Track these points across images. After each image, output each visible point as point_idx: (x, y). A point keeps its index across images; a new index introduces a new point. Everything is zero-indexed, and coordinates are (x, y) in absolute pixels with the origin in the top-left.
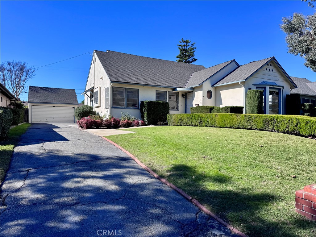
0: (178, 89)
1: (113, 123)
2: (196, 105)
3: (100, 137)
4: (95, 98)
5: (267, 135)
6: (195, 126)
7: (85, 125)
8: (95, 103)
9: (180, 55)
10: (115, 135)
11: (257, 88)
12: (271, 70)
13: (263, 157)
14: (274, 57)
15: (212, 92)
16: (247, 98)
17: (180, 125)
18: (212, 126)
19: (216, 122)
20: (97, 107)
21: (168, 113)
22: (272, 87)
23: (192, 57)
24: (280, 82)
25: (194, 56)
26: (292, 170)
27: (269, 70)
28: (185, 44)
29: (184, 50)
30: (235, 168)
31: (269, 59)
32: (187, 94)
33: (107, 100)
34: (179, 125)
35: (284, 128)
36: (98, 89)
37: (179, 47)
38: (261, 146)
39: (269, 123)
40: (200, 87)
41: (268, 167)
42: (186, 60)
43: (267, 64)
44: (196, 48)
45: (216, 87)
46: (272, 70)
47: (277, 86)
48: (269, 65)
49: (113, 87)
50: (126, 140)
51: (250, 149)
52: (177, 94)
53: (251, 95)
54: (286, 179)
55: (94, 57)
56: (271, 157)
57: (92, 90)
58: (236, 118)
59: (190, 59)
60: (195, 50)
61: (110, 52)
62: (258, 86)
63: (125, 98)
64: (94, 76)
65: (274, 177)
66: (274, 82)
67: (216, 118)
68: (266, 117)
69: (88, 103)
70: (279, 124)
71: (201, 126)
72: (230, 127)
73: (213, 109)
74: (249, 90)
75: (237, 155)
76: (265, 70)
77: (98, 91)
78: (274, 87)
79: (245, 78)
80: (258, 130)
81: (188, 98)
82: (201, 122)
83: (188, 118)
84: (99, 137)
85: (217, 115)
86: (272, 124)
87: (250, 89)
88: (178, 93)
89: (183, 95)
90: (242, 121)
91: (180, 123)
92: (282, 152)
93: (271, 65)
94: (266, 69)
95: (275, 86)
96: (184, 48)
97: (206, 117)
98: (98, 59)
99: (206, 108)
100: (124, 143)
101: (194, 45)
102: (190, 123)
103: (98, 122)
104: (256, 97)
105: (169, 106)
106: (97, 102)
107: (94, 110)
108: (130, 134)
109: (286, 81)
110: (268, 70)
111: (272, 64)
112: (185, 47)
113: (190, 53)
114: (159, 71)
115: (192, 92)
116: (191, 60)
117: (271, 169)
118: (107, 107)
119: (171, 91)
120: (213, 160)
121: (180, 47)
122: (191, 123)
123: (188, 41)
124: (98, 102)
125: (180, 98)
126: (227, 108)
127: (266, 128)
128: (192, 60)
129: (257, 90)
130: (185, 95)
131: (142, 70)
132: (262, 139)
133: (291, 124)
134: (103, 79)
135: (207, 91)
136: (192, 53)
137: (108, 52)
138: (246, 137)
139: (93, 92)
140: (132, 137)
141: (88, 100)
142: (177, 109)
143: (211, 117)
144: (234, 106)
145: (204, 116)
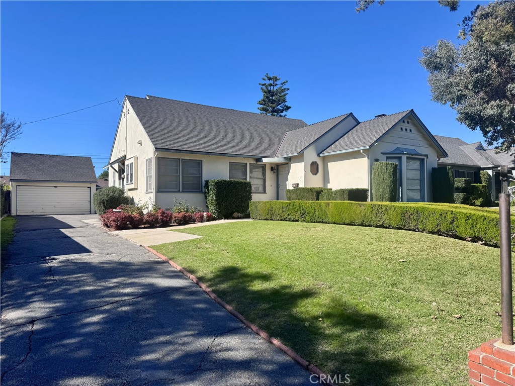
0: (265, 160)
1: (161, 219)
2: (294, 185)
3: (143, 247)
4: (127, 175)
5: (408, 239)
6: (293, 221)
7: (114, 224)
8: (127, 182)
9: (264, 101)
10: (169, 244)
11: (388, 158)
12: (408, 131)
13: (408, 282)
14: (412, 110)
15: (318, 165)
16: (373, 174)
17: (271, 220)
18: (321, 220)
19: (327, 214)
20: (130, 190)
21: (250, 198)
22: (411, 156)
23: (282, 103)
24: (424, 149)
25: (286, 102)
26: (454, 305)
27: (406, 130)
28: (272, 82)
29: (269, 91)
30: (368, 304)
31: (405, 114)
32: (280, 167)
33: (148, 178)
34: (269, 218)
35: (434, 226)
36: (132, 160)
37: (261, 86)
38: (403, 262)
39: (409, 217)
40: (299, 157)
41: (418, 300)
42: (274, 108)
43: (402, 120)
44: (288, 89)
45: (324, 156)
46: (411, 130)
47: (418, 155)
48: (406, 122)
49: (158, 158)
50: (187, 254)
51: (386, 268)
52: (264, 167)
53: (379, 170)
54: (447, 322)
55: (125, 107)
56: (419, 281)
57: (122, 161)
58: (359, 209)
59: (279, 107)
60: (287, 92)
61: (151, 98)
62: (389, 156)
63: (179, 176)
64: (126, 139)
65: (429, 318)
66: (413, 148)
67: (327, 208)
68: (405, 209)
69: (114, 181)
70: (425, 219)
71: (304, 221)
72: (349, 222)
73: (322, 193)
74: (376, 163)
75: (368, 279)
76: (400, 130)
77: (132, 163)
78: (414, 156)
79: (370, 144)
80: (393, 228)
81: (280, 173)
82: (303, 214)
83: (283, 208)
84: (141, 248)
85: (328, 205)
86: (414, 220)
87: (377, 160)
88: (265, 165)
89: (272, 169)
90: (368, 214)
91: (270, 216)
92: (436, 272)
93: (408, 123)
94: (402, 129)
95: (416, 155)
96: (269, 89)
97: (311, 207)
98: (132, 110)
99: (310, 190)
100: (186, 260)
101: (286, 84)
102: (286, 216)
103: (135, 217)
104: (387, 174)
105: (251, 187)
106: (131, 181)
107: (125, 195)
108: (193, 241)
109: (431, 146)
110: (404, 130)
111: (409, 120)
112: (272, 87)
113: (280, 97)
114: (233, 130)
115: (287, 164)
116: (281, 108)
117: (422, 304)
118: (150, 191)
119: (253, 162)
120: (333, 289)
121: (264, 87)
122: (288, 215)
123: (276, 78)
124: (134, 181)
125: (269, 174)
126: (344, 192)
127: (405, 226)
128: (283, 108)
129: (389, 163)
130: (276, 169)
131: (206, 129)
132: (401, 246)
133: (443, 219)
134: (141, 144)
135: (311, 163)
136: (281, 96)
137: (148, 98)
138: (377, 244)
139: (124, 164)
140: (197, 247)
141: (114, 177)
142: (265, 192)
143: (320, 206)
144: (354, 187)
145: (308, 205)
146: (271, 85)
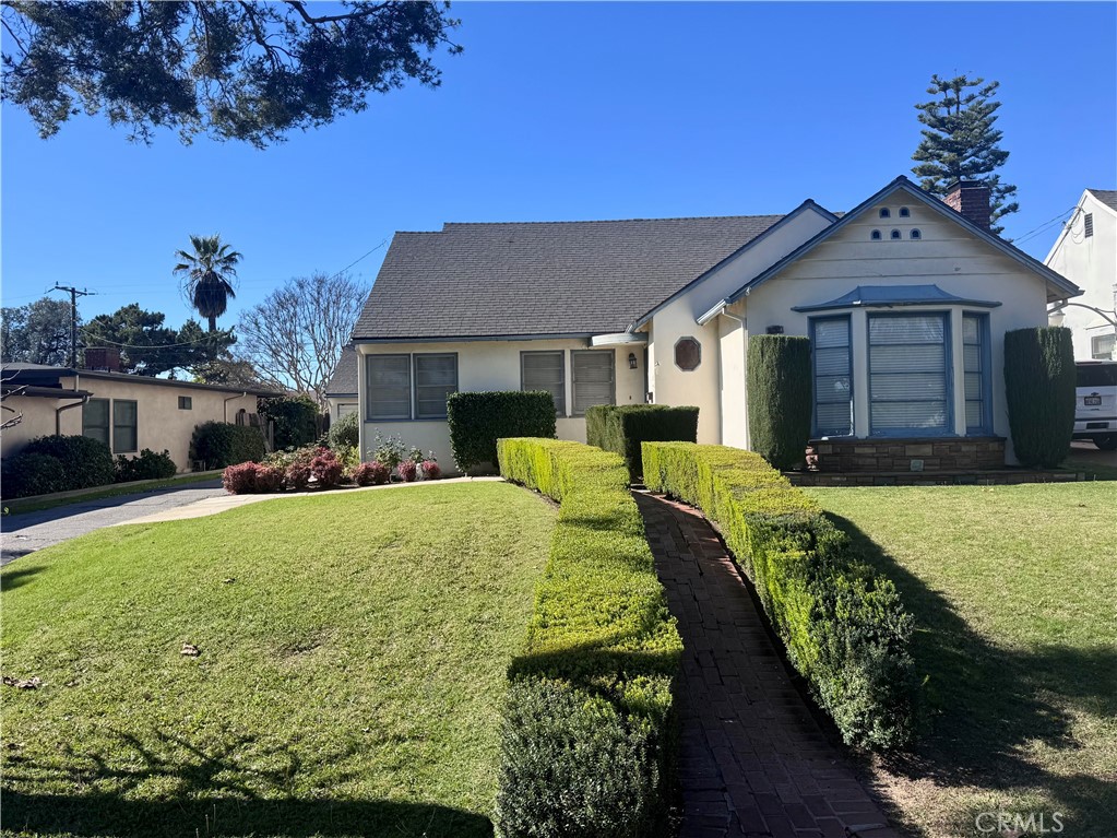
0: (595, 341)
9: (923, 148)
12: (906, 235)
15: (699, 345)
22: (886, 308)
27: (896, 235)
28: (951, 94)
37: (921, 112)
44: (997, 105)
46: (915, 234)
48: (893, 212)
49: (367, 356)
52: (609, 356)
62: (816, 314)
63: (410, 388)
76: (869, 237)
78: (899, 309)
87: (774, 330)
88: (614, 351)
93: (904, 213)
94: (876, 235)
101: (995, 90)
110: (886, 236)
112: (953, 109)
119: (577, 347)
121: (927, 112)
125: (624, 371)
135: (676, 341)
146: (948, 103)
